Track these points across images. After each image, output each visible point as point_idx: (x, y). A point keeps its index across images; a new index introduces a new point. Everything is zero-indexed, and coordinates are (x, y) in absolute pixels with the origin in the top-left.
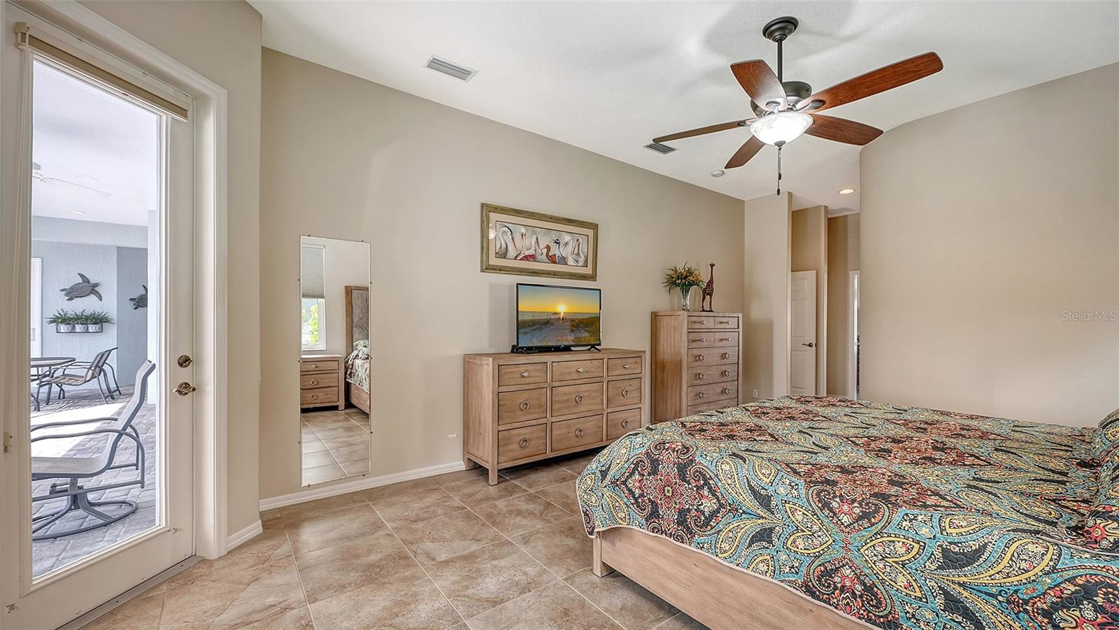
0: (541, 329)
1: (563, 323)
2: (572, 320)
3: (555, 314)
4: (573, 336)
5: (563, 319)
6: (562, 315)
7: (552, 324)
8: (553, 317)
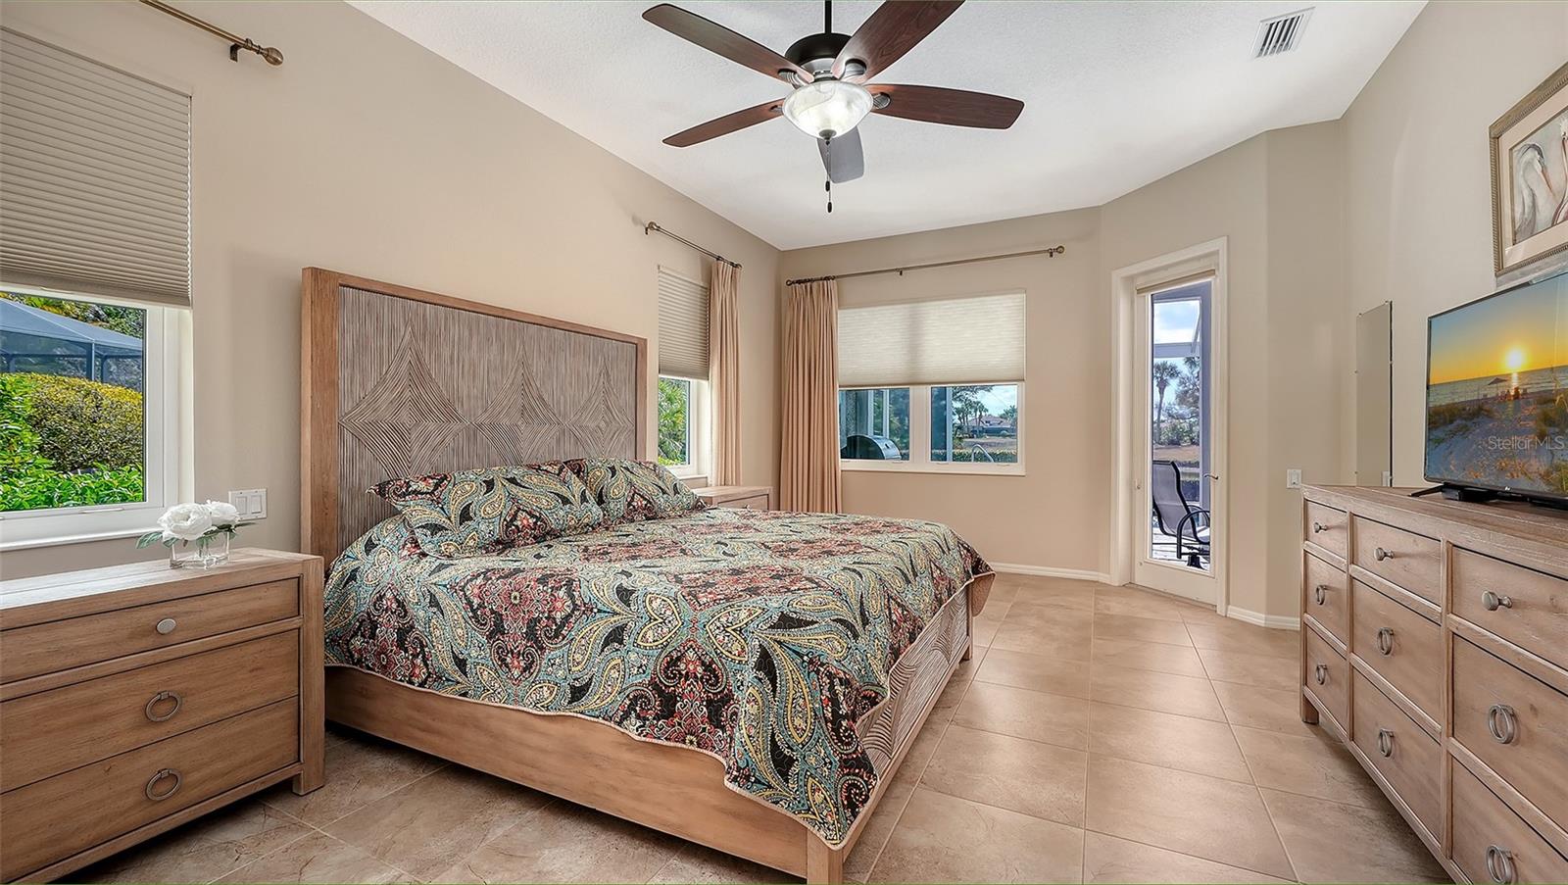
0: (1464, 430)
1: (1517, 410)
2: (1545, 399)
3: (1498, 380)
4: (1545, 459)
5: (1517, 396)
6: (1515, 383)
7: (1489, 415)
8: (1492, 392)
